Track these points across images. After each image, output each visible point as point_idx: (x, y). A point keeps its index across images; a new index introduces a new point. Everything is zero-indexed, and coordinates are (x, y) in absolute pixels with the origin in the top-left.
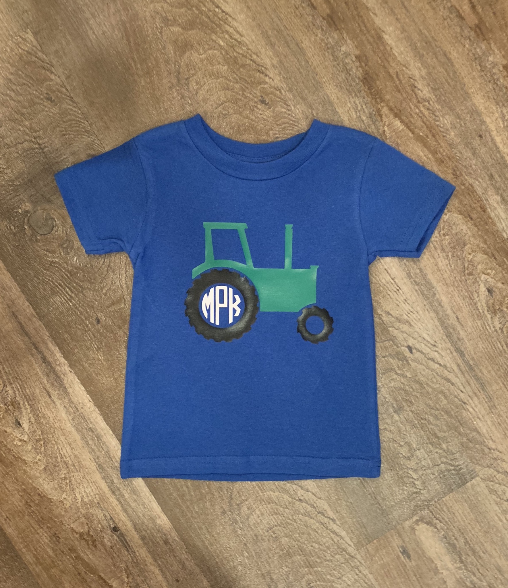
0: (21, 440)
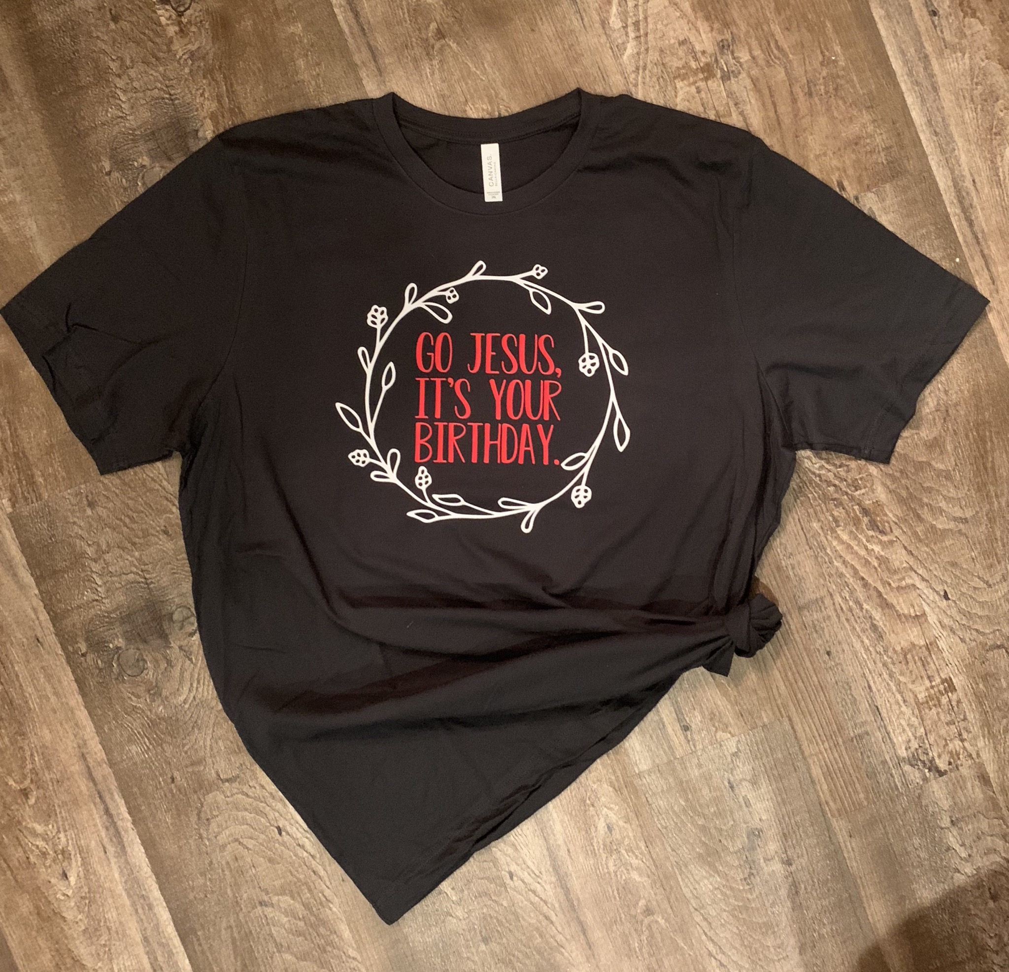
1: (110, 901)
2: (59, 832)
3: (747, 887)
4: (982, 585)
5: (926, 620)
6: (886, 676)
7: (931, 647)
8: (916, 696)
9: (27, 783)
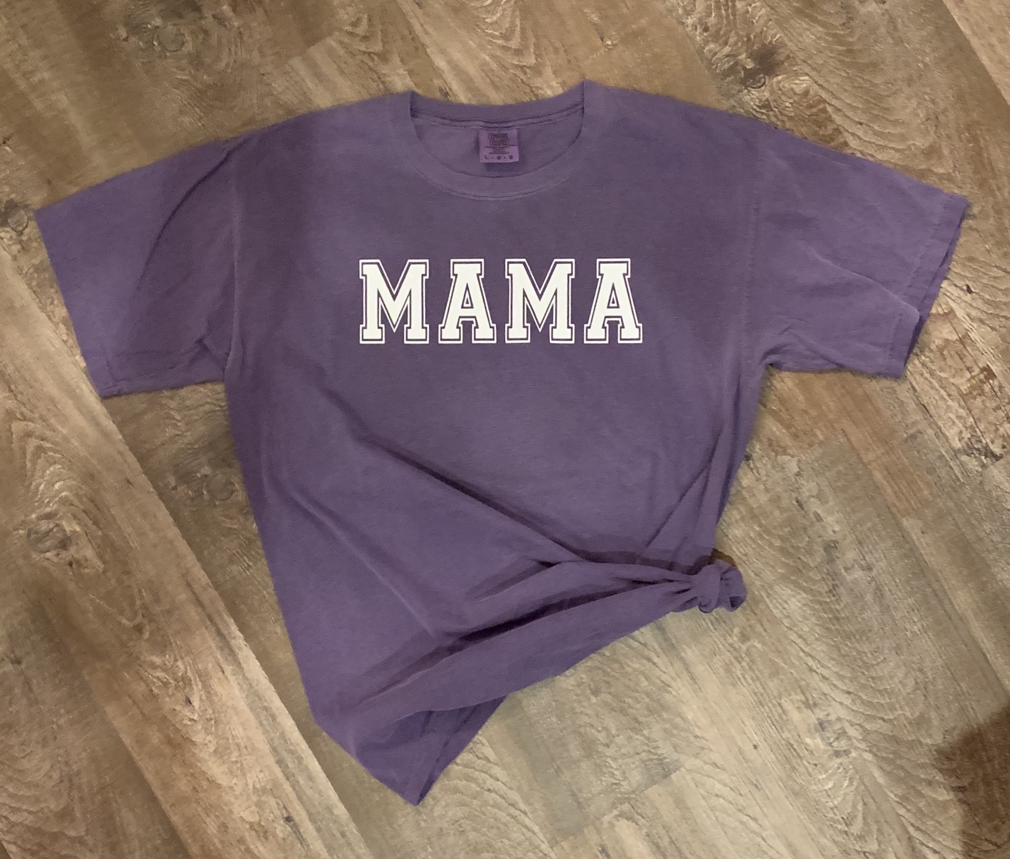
0: (191, 720)
1: (235, 718)
2: (176, 660)
3: (833, 599)
4: (1000, 273)
5: (955, 316)
6: (927, 375)
7: (964, 340)
8: (959, 389)
9: (139, 619)
